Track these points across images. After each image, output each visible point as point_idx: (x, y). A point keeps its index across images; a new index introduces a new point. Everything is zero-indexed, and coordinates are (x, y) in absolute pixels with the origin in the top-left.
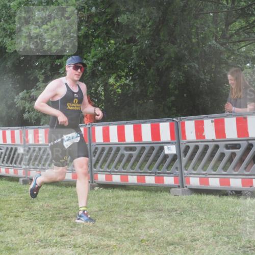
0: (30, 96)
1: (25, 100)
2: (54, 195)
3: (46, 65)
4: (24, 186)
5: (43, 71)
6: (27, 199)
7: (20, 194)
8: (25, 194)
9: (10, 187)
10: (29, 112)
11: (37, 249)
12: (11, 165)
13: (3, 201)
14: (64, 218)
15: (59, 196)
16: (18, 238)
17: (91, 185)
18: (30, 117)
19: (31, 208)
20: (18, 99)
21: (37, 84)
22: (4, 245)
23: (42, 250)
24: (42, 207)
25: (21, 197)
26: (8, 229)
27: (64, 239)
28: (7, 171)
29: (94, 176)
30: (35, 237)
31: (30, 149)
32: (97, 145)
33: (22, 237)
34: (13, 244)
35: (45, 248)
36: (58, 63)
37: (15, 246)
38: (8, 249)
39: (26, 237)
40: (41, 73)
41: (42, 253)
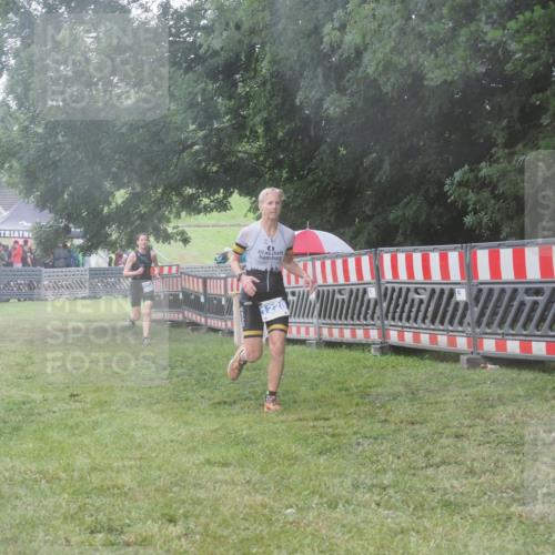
0: (476, 177)
1: (468, 187)
2: (537, 391)
3: (511, 109)
4: (472, 371)
5: (504, 123)
6: (478, 399)
7: (464, 387)
8: (474, 390)
9: (441, 373)
10: (476, 212)
11: (508, 506)
12: (441, 327)
13: (427, 404)
15: (547, 392)
16: (464, 482)
18: (480, 224)
19: (488, 420)
20: (452, 184)
21: (493, 151)
22: (437, 497)
23: (520, 508)
24: (512, 416)
25: (466, 395)
26: (443, 463)
28: (433, 339)
30: (503, 482)
31: (480, 290)
33: (474, 480)
34: (456, 494)
35: (524, 504)
36: (536, 100)
37: (460, 499)
38: (447, 504)
39: (483, 479)
40: (499, 127)
41: (521, 516)
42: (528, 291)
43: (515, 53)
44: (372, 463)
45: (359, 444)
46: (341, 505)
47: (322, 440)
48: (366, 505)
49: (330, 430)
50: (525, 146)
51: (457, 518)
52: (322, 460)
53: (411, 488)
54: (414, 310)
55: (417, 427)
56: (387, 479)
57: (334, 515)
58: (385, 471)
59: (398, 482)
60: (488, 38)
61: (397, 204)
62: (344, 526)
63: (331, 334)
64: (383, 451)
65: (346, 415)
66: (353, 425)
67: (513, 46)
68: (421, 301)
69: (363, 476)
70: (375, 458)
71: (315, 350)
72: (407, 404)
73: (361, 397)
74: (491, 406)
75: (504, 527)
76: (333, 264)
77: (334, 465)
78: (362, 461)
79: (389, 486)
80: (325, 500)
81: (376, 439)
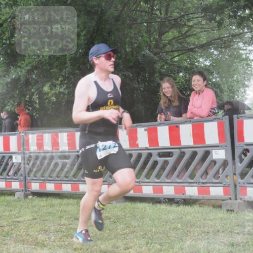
17: (24, 193)
29: (28, 185)
32: (31, 153)
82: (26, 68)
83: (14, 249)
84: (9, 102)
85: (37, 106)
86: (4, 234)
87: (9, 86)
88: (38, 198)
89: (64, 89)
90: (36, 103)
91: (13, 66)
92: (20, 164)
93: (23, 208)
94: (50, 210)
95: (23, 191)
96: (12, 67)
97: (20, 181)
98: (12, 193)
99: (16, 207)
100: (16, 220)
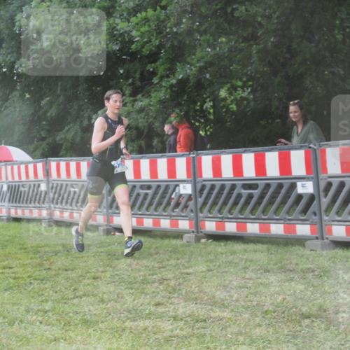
3: (135, 72)
4: (106, 237)
5: (130, 81)
6: (109, 255)
7: (100, 247)
8: (106, 249)
11: (124, 322)
13: (77, 258)
14: (159, 280)
15: (152, 250)
16: (97, 307)
17: (196, 236)
19: (114, 268)
22: (79, 317)
23: (131, 323)
24: (130, 265)
25: (101, 252)
26: (85, 295)
27: (161, 309)
29: (200, 223)
30: (122, 306)
32: (205, 181)
33: (104, 306)
34: (91, 315)
35: (134, 321)
36: (150, 68)
37: (94, 318)
38: (85, 322)
39: (109, 306)
40: (128, 83)
41: (131, 328)
42: (142, 187)
43: (136, 37)
44: (39, 296)
45: (31, 283)
46: (16, 324)
47: (7, 282)
48: (32, 323)
49: (13, 275)
50: (143, 96)
51: (91, 330)
52: (6, 294)
53: (63, 312)
54: (70, 198)
55: (69, 272)
56: (48, 306)
57: (12, 330)
58: (47, 301)
59: (55, 308)
60: (118, 28)
61: (61, 130)
62: (17, 337)
63: (16, 213)
64: (46, 288)
65: (24, 265)
66: (28, 272)
67: (134, 33)
68: (75, 192)
69: (32, 305)
70: (40, 293)
71: (5, 223)
72: (63, 258)
73: (35, 253)
74: (117, 259)
75: (121, 335)
76: (19, 168)
77: (13, 297)
78: (32, 295)
79: (49, 311)
80: (6, 320)
81: (42, 280)
82: (198, 65)
83: (184, 310)
84: (174, 111)
85: (212, 117)
86: (170, 289)
87: (174, 89)
88: (215, 242)
89: (249, 93)
90: (209, 113)
91: (180, 63)
92: (190, 196)
93: (194, 256)
94: (231, 258)
95: (193, 232)
96: (178, 64)
97: (190, 220)
98: (179, 235)
99: (185, 254)
100: (185, 271)
